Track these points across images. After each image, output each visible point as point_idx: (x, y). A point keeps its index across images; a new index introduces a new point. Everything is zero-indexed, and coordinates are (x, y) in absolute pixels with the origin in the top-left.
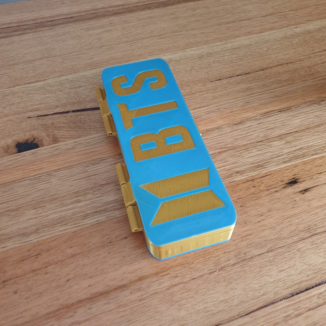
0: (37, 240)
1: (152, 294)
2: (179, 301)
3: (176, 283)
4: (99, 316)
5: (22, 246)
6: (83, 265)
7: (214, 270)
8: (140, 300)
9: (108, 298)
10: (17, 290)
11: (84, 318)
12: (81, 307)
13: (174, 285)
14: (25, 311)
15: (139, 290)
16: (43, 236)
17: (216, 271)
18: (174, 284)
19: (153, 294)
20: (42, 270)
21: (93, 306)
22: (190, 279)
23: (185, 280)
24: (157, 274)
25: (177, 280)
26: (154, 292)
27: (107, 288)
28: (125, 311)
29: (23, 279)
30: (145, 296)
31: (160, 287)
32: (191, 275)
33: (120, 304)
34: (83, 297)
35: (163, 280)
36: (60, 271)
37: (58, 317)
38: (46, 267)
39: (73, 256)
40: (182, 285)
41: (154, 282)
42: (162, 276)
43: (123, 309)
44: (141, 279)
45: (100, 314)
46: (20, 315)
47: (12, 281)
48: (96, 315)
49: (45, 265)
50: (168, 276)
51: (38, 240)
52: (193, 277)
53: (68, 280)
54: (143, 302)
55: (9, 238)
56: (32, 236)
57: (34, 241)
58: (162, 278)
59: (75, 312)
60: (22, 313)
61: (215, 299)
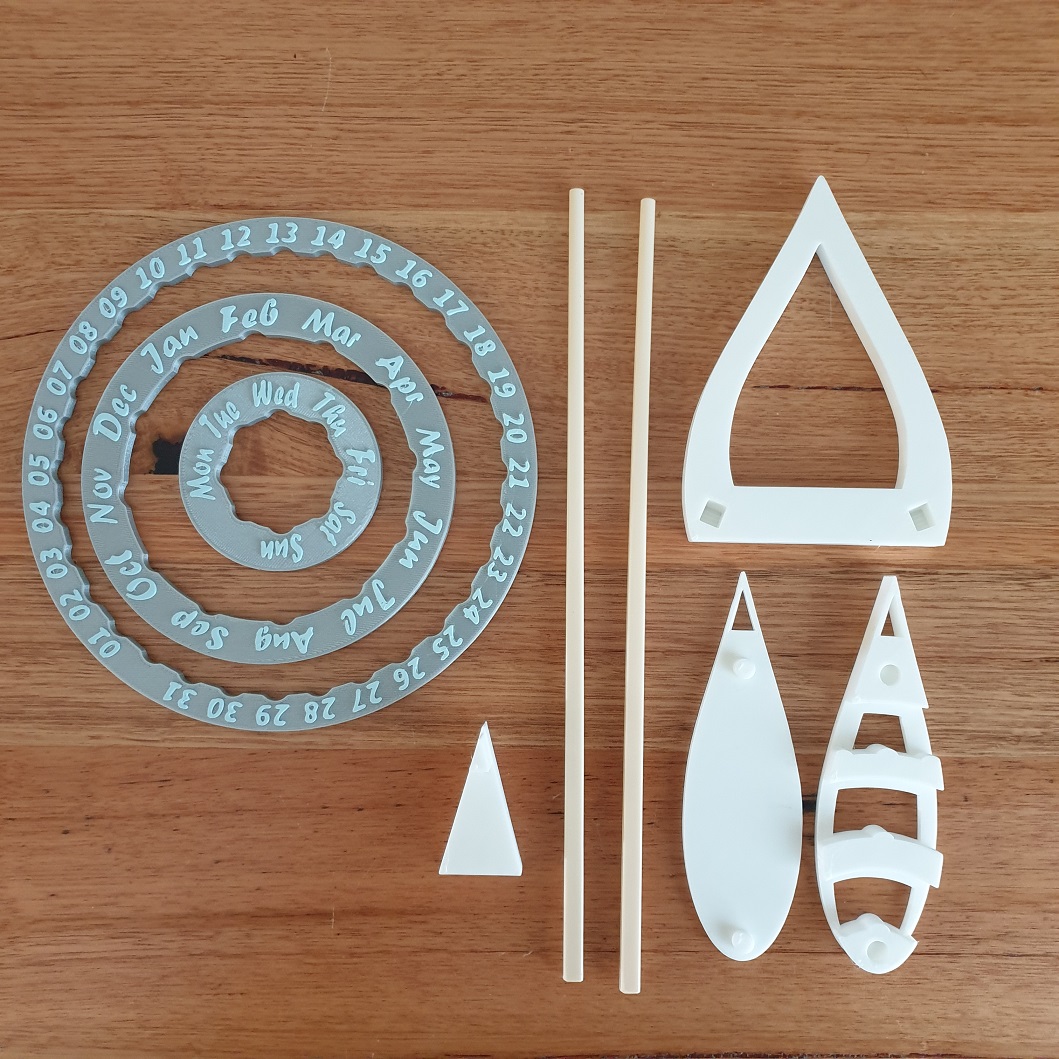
0: (167, 744)
1: (378, 952)
2: (428, 985)
3: (434, 947)
4: (263, 957)
5: (134, 747)
6: (254, 839)
7: (525, 949)
8: (352, 955)
9: (290, 927)
10: (113, 845)
11: (233, 951)
12: (232, 925)
13: (430, 950)
14: (123, 894)
15: (355, 933)
16: (183, 740)
17: (527, 952)
18: (429, 947)
19: (381, 952)
20: (168, 819)
21: (255, 932)
22: (467, 949)
23: (455, 948)
24: (402, 913)
25: (439, 941)
26: (385, 948)
27: (292, 906)
28: (315, 964)
29: (126, 825)
30: (365, 950)
31: (401, 943)
32: (472, 942)
33: (310, 948)
34: (241, 908)
35: (409, 931)
36: (204, 836)
37: (184, 929)
38: (178, 817)
39: (238, 811)
40: (445, 955)
41: (390, 928)
42: (411, 922)
43: (314, 961)
44: (365, 912)
45: (266, 954)
46: (112, 900)
47: (105, 822)
48: (257, 953)
49: (175, 812)
50: (423, 926)
51: (171, 745)
52: (476, 948)
53: (217, 862)
54: (355, 960)
55: (108, 719)
56: (160, 730)
57: (162, 745)
58: (409, 925)
59: (219, 933)
60: (117, 896)
61: (499, 1007)
